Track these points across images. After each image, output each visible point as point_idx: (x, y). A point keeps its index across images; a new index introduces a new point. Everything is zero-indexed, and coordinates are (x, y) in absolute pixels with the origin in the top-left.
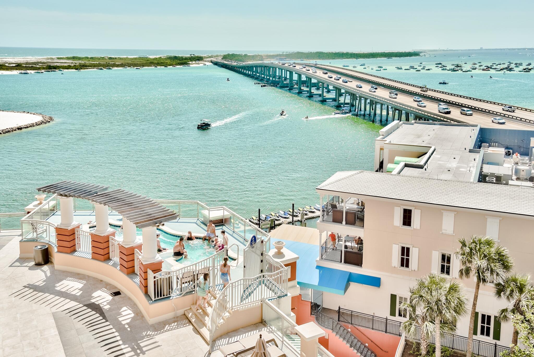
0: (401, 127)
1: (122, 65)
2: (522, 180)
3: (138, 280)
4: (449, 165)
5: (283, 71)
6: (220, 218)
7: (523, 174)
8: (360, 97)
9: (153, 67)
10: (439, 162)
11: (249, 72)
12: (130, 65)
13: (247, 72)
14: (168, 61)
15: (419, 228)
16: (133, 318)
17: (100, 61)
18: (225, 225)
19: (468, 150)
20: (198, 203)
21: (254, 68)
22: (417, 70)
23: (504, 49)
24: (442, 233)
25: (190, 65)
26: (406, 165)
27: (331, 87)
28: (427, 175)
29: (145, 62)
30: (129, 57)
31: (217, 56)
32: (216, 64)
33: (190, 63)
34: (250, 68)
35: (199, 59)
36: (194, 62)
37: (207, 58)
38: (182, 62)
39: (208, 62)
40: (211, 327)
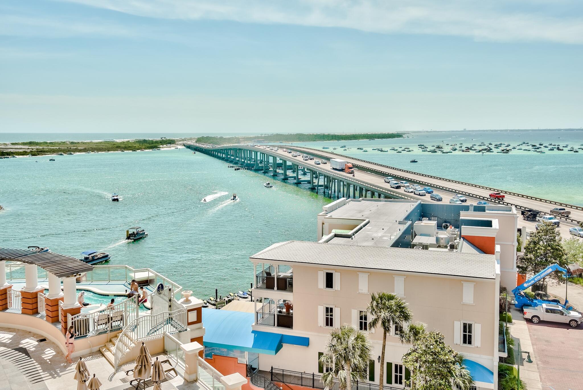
0: (348, 204)
1: (85, 150)
2: (442, 248)
3: (60, 326)
4: (375, 235)
5: (259, 154)
6: (145, 279)
7: (442, 243)
8: (334, 179)
9: (120, 152)
10: (368, 233)
11: (224, 156)
12: (93, 150)
14: (137, 145)
15: (339, 289)
16: (54, 356)
17: (60, 146)
18: (150, 285)
19: (398, 222)
20: (126, 267)
21: (229, 151)
22: (398, 151)
23: (487, 131)
24: (359, 293)
25: (160, 149)
26: (336, 236)
27: (306, 170)
28: (352, 243)
29: (111, 146)
31: (191, 139)
32: (189, 147)
33: (161, 146)
34: (225, 151)
35: (171, 142)
36: (165, 146)
37: (180, 141)
38: (152, 145)
39: (181, 145)
40: (116, 353)
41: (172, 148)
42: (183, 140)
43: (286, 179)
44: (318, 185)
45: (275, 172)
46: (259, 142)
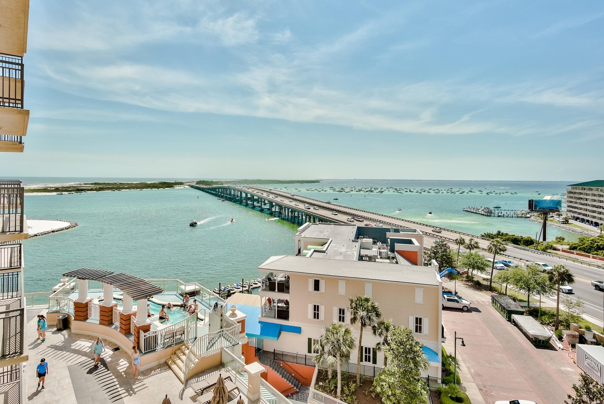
5: (236, 191)
11: (214, 192)
13: (212, 192)
14: (160, 185)
21: (217, 189)
25: (175, 188)
31: (193, 182)
32: (192, 187)
33: (175, 186)
34: (214, 189)
35: (181, 184)
36: (177, 186)
37: (187, 183)
38: (170, 185)
39: (187, 185)
40: (185, 370)
41: (182, 187)
42: (188, 183)
43: (254, 207)
44: (275, 212)
45: (247, 202)
46: (234, 184)
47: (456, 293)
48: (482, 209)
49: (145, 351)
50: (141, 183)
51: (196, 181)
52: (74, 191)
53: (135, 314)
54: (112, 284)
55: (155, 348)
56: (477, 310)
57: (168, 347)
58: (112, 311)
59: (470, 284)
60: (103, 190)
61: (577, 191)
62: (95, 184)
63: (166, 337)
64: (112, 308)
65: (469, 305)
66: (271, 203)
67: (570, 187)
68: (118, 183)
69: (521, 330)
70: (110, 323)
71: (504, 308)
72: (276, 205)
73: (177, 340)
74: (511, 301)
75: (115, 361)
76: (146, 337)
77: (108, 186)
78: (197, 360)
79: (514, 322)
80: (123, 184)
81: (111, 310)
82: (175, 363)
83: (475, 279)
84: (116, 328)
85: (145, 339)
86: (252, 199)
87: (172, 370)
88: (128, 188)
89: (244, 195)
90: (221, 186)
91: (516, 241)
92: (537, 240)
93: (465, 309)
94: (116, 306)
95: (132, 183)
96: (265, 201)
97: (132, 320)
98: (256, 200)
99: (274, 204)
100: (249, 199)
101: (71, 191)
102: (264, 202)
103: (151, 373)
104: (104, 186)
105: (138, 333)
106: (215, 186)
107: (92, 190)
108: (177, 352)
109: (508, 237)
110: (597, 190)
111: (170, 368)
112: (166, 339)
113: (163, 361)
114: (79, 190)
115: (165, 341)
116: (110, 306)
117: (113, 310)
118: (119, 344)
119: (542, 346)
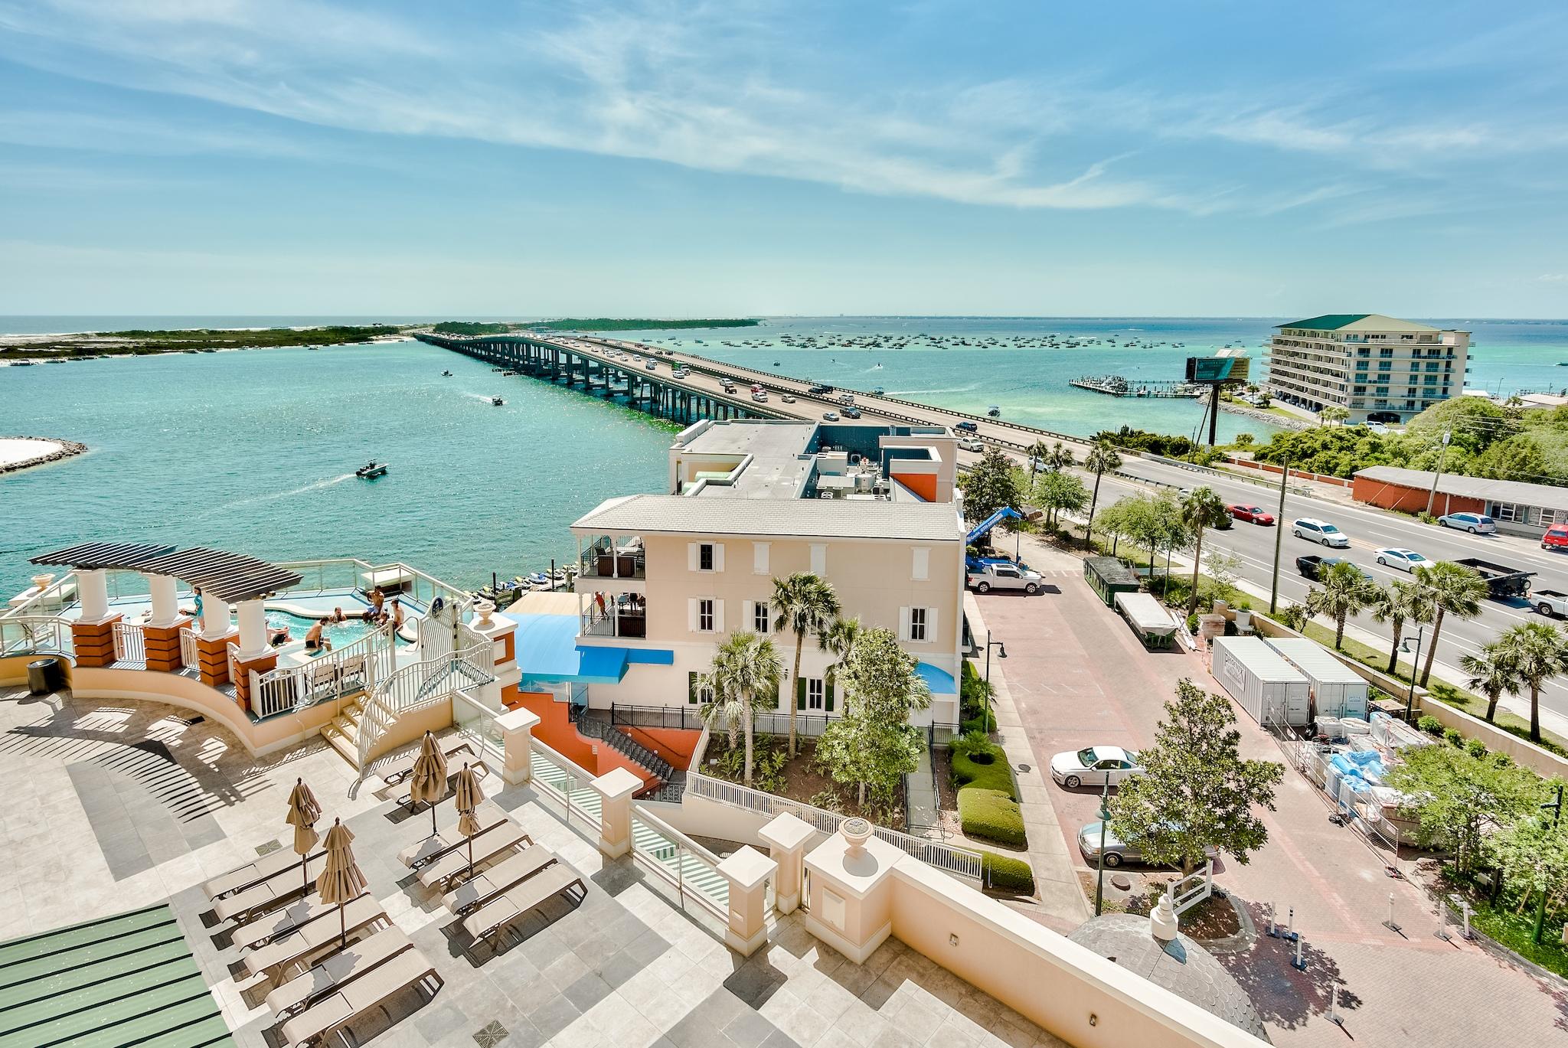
5: (543, 349)
8: (666, 388)
9: (301, 347)
11: (484, 353)
12: (252, 343)
14: (331, 336)
21: (492, 345)
27: (620, 374)
29: (284, 338)
30: (252, 329)
31: (424, 326)
32: (423, 339)
33: (374, 337)
34: (484, 345)
35: (391, 331)
36: (381, 337)
37: (407, 329)
38: (358, 336)
39: (408, 335)
40: (359, 740)
41: (394, 340)
42: (411, 328)
43: (588, 389)
44: (642, 398)
45: (570, 377)
46: (540, 331)
47: (1018, 558)
48: (1107, 381)
49: (264, 713)
50: (274, 332)
51: (435, 324)
52: (66, 354)
53: (236, 639)
54: (168, 574)
55: (291, 705)
56: (1053, 590)
57: (322, 701)
58: (178, 637)
59: (1050, 539)
60: (158, 352)
61: (1291, 338)
62: (134, 334)
63: (319, 680)
64: (177, 630)
65: (1040, 580)
66: (632, 377)
67: (1279, 330)
68: (204, 332)
69: (1128, 621)
70: (176, 665)
71: (1104, 582)
72: (644, 381)
73: (345, 686)
74: (1120, 568)
75: (192, 744)
76: (264, 684)
77: (174, 339)
78: (392, 720)
79: (1118, 607)
80: (219, 333)
81: (174, 635)
82: (342, 733)
83: (1061, 529)
84: (191, 675)
85: (262, 688)
86: (584, 368)
87: (334, 748)
88: (237, 345)
89: (563, 359)
90: (502, 335)
91: (1156, 447)
92: (1195, 442)
93: (1031, 589)
94: (188, 625)
95: (247, 331)
96: (616, 372)
97: (230, 651)
98: (594, 371)
99: (639, 379)
100: (577, 367)
101: (57, 355)
102: (615, 375)
103: (282, 758)
104: (160, 340)
105: (246, 676)
106: (487, 336)
107: (123, 351)
108: (347, 711)
109: (1142, 438)
110: (1326, 335)
111: (330, 744)
112: (316, 685)
113: (313, 731)
114: (79, 352)
115: (316, 690)
116: (172, 626)
117: (181, 634)
118: (201, 708)
119: (1160, 647)
